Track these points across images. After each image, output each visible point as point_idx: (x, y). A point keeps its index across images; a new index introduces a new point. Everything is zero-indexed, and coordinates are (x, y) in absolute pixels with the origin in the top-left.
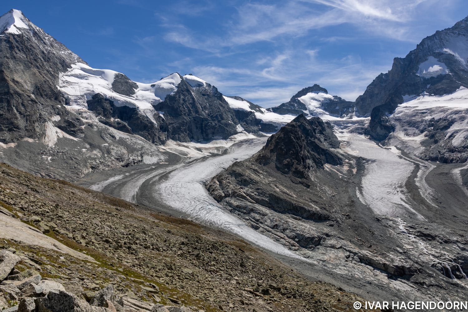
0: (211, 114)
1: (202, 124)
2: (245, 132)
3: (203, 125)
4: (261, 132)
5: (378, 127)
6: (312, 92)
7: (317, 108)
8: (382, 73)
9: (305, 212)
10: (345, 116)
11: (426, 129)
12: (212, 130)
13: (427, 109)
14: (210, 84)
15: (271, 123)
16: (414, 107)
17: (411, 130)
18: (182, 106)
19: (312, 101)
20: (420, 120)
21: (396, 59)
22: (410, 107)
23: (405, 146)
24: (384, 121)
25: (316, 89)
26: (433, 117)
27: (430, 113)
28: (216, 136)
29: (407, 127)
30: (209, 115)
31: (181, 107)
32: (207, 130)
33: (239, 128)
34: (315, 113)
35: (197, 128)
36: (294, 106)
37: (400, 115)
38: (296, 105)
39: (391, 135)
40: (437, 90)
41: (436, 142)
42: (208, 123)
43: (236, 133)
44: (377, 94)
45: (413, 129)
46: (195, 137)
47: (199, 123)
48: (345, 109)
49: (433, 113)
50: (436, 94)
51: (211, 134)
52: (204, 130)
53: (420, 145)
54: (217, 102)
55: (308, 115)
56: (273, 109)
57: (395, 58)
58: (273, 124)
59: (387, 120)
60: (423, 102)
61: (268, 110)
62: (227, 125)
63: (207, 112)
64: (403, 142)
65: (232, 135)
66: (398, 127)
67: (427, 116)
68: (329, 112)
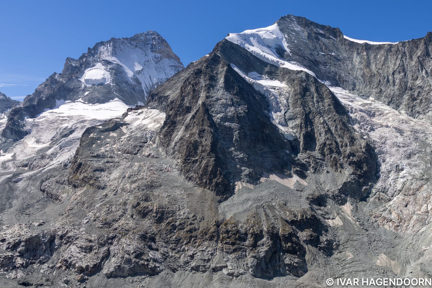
8: (56, 72)
13: (69, 117)
16: (60, 113)
22: (56, 113)
26: (69, 125)
27: (69, 121)
29: (41, 134)
37: (41, 120)
39: (21, 141)
40: (93, 99)
53: (35, 153)
57: (68, 58)
59: (24, 124)
60: (72, 109)
66: (33, 133)
67: (65, 123)
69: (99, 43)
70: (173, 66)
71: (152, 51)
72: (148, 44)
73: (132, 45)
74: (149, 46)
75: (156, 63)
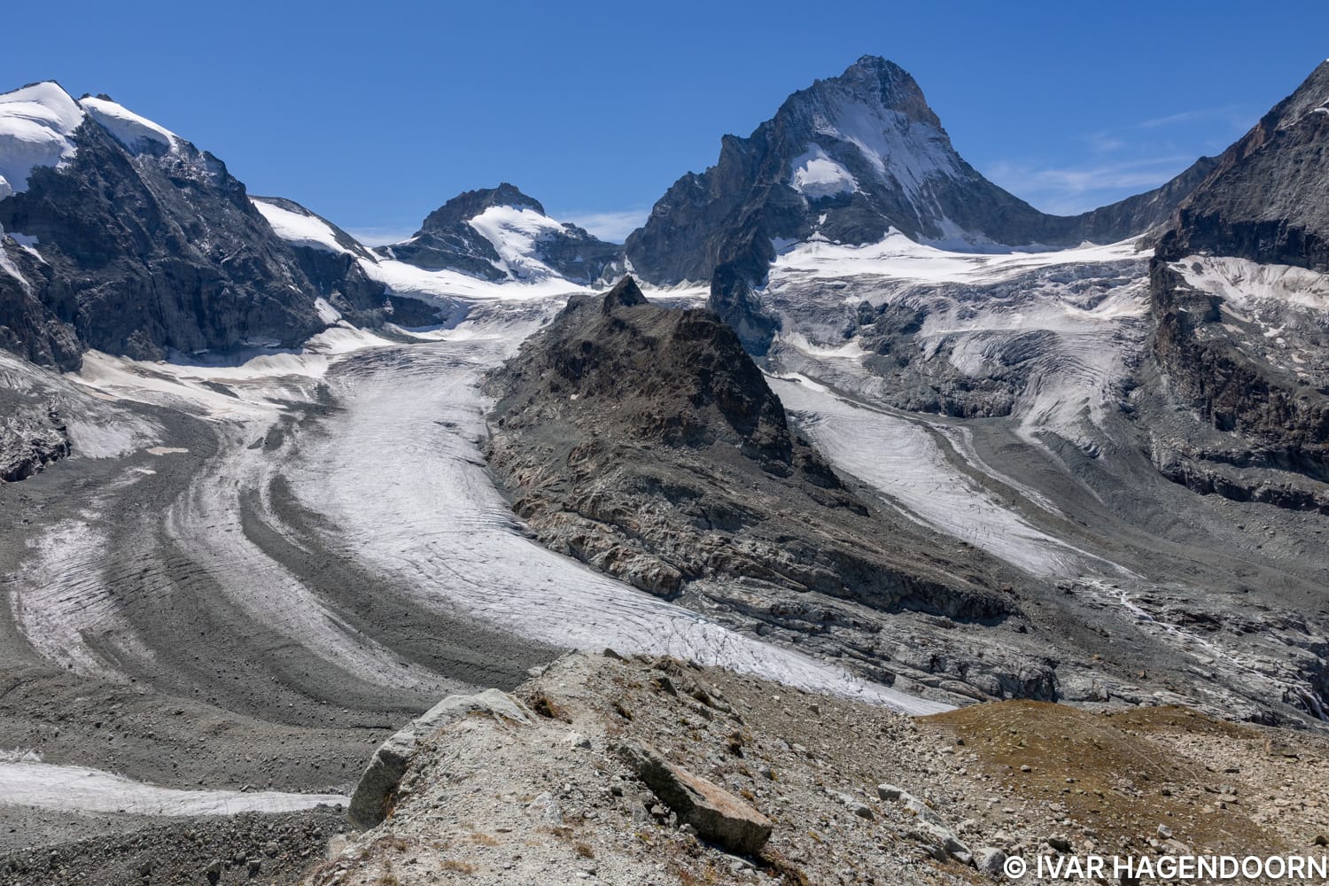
0: (222, 254)
1: (197, 292)
2: (344, 323)
3: (204, 297)
4: (393, 326)
5: (743, 320)
6: (500, 203)
7: (525, 255)
8: (690, 172)
9: (949, 599)
10: (605, 283)
11: (854, 329)
12: (237, 313)
13: (842, 279)
14: (191, 145)
15: (418, 298)
16: (809, 271)
17: (822, 331)
18: (111, 219)
19: (506, 232)
20: (836, 305)
21: (727, 138)
22: (798, 270)
23: (828, 372)
24: (752, 304)
25: (509, 195)
26: (863, 299)
27: (852, 289)
28: (254, 335)
29: (807, 323)
30: (216, 260)
31: (107, 221)
32: (220, 312)
33: (327, 313)
34: (526, 270)
35: (181, 306)
36: (459, 244)
37: (782, 289)
38: (466, 242)
39: (777, 343)
40: (846, 231)
41: (904, 363)
42: (222, 288)
43: (321, 327)
44: (685, 228)
45: (825, 329)
46: (180, 340)
47: (187, 288)
48: (601, 264)
49: (860, 290)
50: (844, 242)
51: (235, 330)
52: (207, 312)
53: (866, 371)
54: (231, 213)
55: (505, 275)
56: (395, 249)
57: (725, 136)
58: (423, 299)
59: (758, 302)
60: (823, 259)
61: (382, 251)
62: (287, 298)
63: (207, 246)
64: (820, 363)
65: (312, 334)
66: (787, 321)
67: (849, 295)
68: (559, 270)
69: (793, 95)
70: (937, 139)
71: (886, 107)
72: (872, 90)
73: (847, 93)
74: (876, 93)
75: (904, 135)
